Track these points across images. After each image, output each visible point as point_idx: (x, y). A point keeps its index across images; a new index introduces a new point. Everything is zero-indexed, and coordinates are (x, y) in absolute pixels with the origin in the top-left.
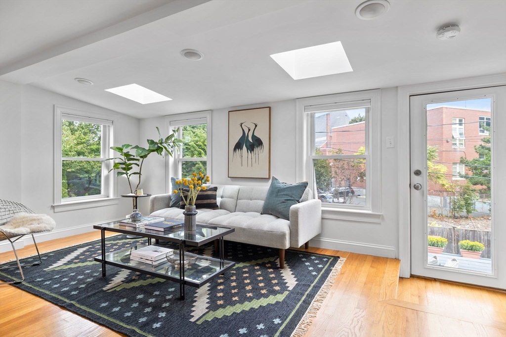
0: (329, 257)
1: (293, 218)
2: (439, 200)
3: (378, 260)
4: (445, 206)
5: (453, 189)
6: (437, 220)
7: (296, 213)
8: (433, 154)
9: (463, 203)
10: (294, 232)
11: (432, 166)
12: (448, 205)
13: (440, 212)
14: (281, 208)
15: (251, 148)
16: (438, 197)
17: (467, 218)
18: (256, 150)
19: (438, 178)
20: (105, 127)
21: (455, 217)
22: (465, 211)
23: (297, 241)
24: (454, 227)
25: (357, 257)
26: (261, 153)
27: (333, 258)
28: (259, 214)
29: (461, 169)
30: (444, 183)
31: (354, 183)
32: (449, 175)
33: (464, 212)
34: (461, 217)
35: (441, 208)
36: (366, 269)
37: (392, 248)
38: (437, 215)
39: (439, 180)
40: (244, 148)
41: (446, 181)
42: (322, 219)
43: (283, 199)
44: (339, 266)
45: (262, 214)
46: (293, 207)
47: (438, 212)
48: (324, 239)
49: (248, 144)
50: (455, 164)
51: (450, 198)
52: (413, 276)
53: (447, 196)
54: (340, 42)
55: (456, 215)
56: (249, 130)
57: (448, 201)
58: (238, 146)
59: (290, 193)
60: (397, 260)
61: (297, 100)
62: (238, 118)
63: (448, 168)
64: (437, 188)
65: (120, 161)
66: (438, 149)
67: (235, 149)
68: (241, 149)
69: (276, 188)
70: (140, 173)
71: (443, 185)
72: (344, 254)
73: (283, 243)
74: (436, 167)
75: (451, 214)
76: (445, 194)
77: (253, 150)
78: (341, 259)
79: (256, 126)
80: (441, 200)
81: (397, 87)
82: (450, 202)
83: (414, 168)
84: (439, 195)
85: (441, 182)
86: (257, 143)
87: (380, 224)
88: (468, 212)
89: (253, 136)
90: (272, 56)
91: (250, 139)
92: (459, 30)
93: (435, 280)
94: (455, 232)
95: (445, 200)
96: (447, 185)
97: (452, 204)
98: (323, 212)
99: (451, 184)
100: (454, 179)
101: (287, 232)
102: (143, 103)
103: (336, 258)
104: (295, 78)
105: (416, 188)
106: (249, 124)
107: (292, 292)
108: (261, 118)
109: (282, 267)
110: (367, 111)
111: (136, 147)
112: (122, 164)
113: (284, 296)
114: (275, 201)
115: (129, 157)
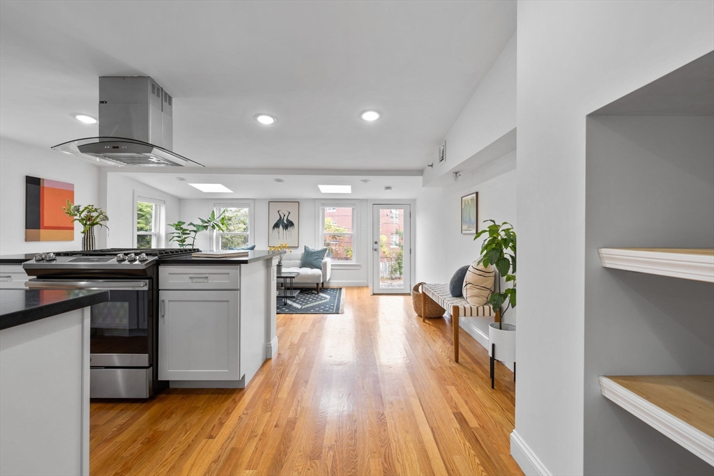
0: (338, 289)
1: (323, 268)
3: (359, 287)
4: (386, 270)
5: (391, 255)
7: (324, 264)
9: (397, 266)
10: (325, 275)
12: (388, 269)
14: (315, 262)
15: (286, 227)
17: (400, 278)
18: (289, 229)
20: (156, 205)
21: (392, 279)
22: (398, 273)
23: (325, 279)
25: (350, 288)
26: (292, 231)
28: (299, 268)
29: (396, 239)
32: (389, 244)
33: (398, 275)
34: (396, 278)
36: (355, 292)
37: (365, 281)
40: (281, 227)
41: (386, 249)
42: (332, 269)
43: (315, 258)
44: (343, 291)
45: (301, 267)
46: (323, 261)
48: (334, 280)
49: (283, 225)
50: (392, 234)
51: (389, 263)
52: (374, 294)
53: (387, 261)
54: (350, 187)
55: (393, 277)
56: (284, 216)
58: (276, 226)
59: (318, 254)
60: (367, 287)
61: (318, 200)
62: (276, 207)
63: (388, 238)
64: (381, 255)
65: (178, 235)
67: (274, 228)
68: (279, 227)
70: (193, 245)
71: (384, 252)
72: (344, 287)
73: (320, 280)
75: (389, 276)
76: (385, 260)
77: (287, 229)
79: (289, 213)
80: (383, 265)
81: (368, 200)
82: (389, 266)
83: (375, 241)
84: (381, 261)
86: (290, 224)
87: (360, 269)
88: (401, 273)
89: (287, 220)
90: (319, 186)
91: (285, 222)
95: (386, 265)
97: (390, 268)
98: (332, 265)
99: (390, 251)
100: (391, 247)
101: (321, 274)
102: (204, 191)
103: (341, 289)
105: (375, 250)
106: (284, 212)
107: (330, 299)
108: (293, 208)
109: (318, 293)
110: (353, 209)
111: (191, 224)
112: (179, 237)
113: (328, 300)
114: (310, 259)
115: (184, 232)
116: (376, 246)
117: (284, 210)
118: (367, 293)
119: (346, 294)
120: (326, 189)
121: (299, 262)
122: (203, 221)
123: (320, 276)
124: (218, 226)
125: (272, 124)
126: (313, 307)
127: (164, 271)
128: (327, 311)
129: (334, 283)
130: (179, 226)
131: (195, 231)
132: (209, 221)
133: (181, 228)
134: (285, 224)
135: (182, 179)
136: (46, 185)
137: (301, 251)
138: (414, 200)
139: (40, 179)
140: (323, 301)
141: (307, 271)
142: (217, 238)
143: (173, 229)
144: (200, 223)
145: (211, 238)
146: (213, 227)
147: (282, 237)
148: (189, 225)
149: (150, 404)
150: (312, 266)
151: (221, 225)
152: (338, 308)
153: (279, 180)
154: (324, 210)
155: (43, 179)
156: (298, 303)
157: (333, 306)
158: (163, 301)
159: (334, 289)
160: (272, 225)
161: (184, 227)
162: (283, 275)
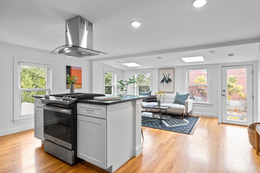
0: (196, 117)
1: (186, 104)
2: (239, 103)
3: (211, 118)
4: (242, 106)
5: (246, 97)
6: (237, 113)
7: (187, 103)
8: (236, 79)
10: (187, 109)
11: (235, 86)
12: (243, 105)
13: (239, 109)
14: (181, 101)
15: (167, 82)
16: (238, 101)
18: (169, 83)
19: (238, 91)
20: (113, 74)
23: (188, 111)
24: (244, 115)
25: (204, 117)
26: (171, 84)
27: (197, 117)
28: (173, 104)
30: (241, 94)
31: (195, 94)
35: (240, 107)
36: (207, 121)
37: (216, 114)
38: (238, 110)
39: (238, 92)
40: (165, 82)
41: (242, 93)
42: (193, 105)
43: (182, 99)
44: (199, 119)
45: (174, 104)
46: (186, 101)
47: (238, 109)
48: (193, 112)
49: (166, 81)
51: (244, 102)
52: (222, 123)
53: (243, 101)
54: (202, 57)
56: (167, 76)
57: (243, 103)
58: (162, 81)
59: (184, 97)
60: (217, 118)
61: (184, 67)
62: (162, 72)
64: (238, 96)
65: (120, 86)
66: (238, 77)
67: (161, 82)
68: (164, 82)
69: (179, 95)
70: (126, 90)
71: (241, 95)
72: (201, 116)
73: (184, 111)
74: (237, 86)
75: (245, 110)
76: (242, 100)
77: (168, 83)
78: (200, 117)
79: (169, 75)
80: (239, 102)
81: (217, 64)
82: (244, 104)
84: (238, 100)
85: (239, 94)
86: (170, 80)
87: (212, 107)
89: (168, 78)
90: (182, 58)
92: (234, 56)
93: (229, 124)
94: (244, 117)
95: (242, 103)
96: (242, 95)
97: (245, 105)
98: (193, 103)
99: (245, 95)
101: (185, 108)
102: (130, 67)
103: (198, 117)
104: (186, 62)
106: (166, 74)
107: (189, 123)
108: (171, 72)
109: (183, 119)
110: (208, 71)
111: (126, 81)
112: (121, 87)
113: (187, 124)
114: (180, 100)
115: (123, 85)
116: (224, 93)
117: (166, 73)
118: (215, 122)
119: (200, 122)
120: (187, 60)
121: (173, 100)
122: (130, 80)
123: (184, 109)
124: (136, 82)
125: (140, 26)
126: (175, 128)
127: (79, 105)
128: (183, 131)
129: (195, 114)
130: (121, 82)
131: (127, 84)
132: (132, 80)
133: (122, 83)
134: (167, 80)
135: (119, 62)
136: (72, 68)
137: (174, 95)
138: (257, 62)
139: (70, 66)
140: (184, 124)
141: (177, 106)
142: (137, 88)
143: (119, 84)
144: (129, 81)
145: (134, 87)
146: (134, 82)
147: (166, 87)
148: (125, 82)
149: (72, 168)
150: (180, 103)
151: (137, 82)
152: (190, 131)
153: (159, 58)
154: (189, 72)
155: (71, 66)
156: (168, 123)
157: (188, 128)
158: (78, 120)
159: (194, 117)
160: (160, 81)
161: (123, 82)
162: (161, 108)
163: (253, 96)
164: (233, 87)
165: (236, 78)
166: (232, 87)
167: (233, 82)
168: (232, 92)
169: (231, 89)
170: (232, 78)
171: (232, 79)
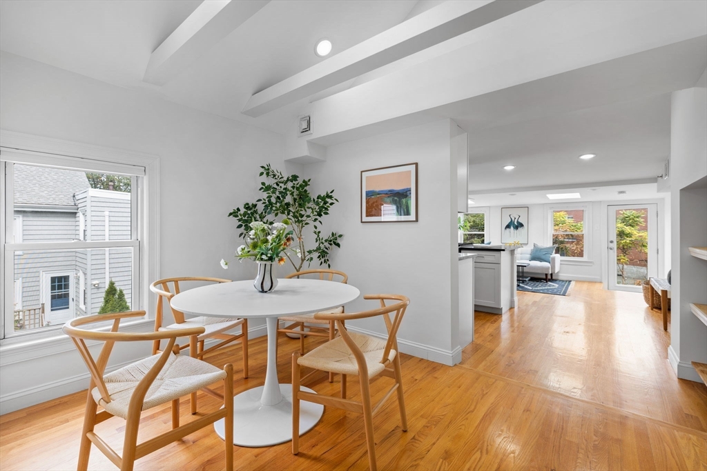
1: (551, 261)
3: (592, 282)
7: (552, 259)
10: (553, 267)
11: (635, 233)
14: (543, 257)
15: (516, 228)
18: (520, 229)
23: (554, 272)
25: (580, 281)
26: (522, 231)
27: (568, 282)
28: (529, 261)
37: (599, 277)
40: (512, 227)
43: (544, 253)
44: (573, 284)
45: (531, 260)
46: (551, 256)
49: (514, 226)
54: (579, 194)
56: (515, 219)
58: (508, 227)
59: (546, 251)
60: (601, 282)
62: (507, 212)
67: (506, 228)
68: (510, 228)
73: (549, 271)
74: (640, 234)
77: (518, 229)
78: (573, 281)
79: (520, 217)
81: (600, 202)
83: (610, 240)
86: (520, 225)
87: (592, 266)
89: (518, 222)
90: (548, 195)
91: (516, 223)
98: (561, 261)
103: (570, 282)
105: (611, 249)
106: (514, 216)
107: (558, 286)
108: (523, 213)
109: (547, 282)
113: (556, 287)
114: (539, 254)
116: (611, 245)
117: (515, 214)
119: (575, 286)
120: (554, 197)
121: (529, 256)
123: (549, 268)
128: (555, 293)
129: (562, 276)
137: (530, 248)
138: (663, 199)
140: (551, 287)
141: (537, 264)
147: (513, 236)
150: (541, 260)
152: (565, 292)
153: (513, 195)
157: (561, 291)
159: (563, 281)
160: (504, 226)
163: (658, 250)
164: (631, 237)
165: (638, 217)
166: (629, 235)
167: (631, 225)
168: (630, 247)
169: (628, 240)
170: (629, 216)
171: (630, 219)
